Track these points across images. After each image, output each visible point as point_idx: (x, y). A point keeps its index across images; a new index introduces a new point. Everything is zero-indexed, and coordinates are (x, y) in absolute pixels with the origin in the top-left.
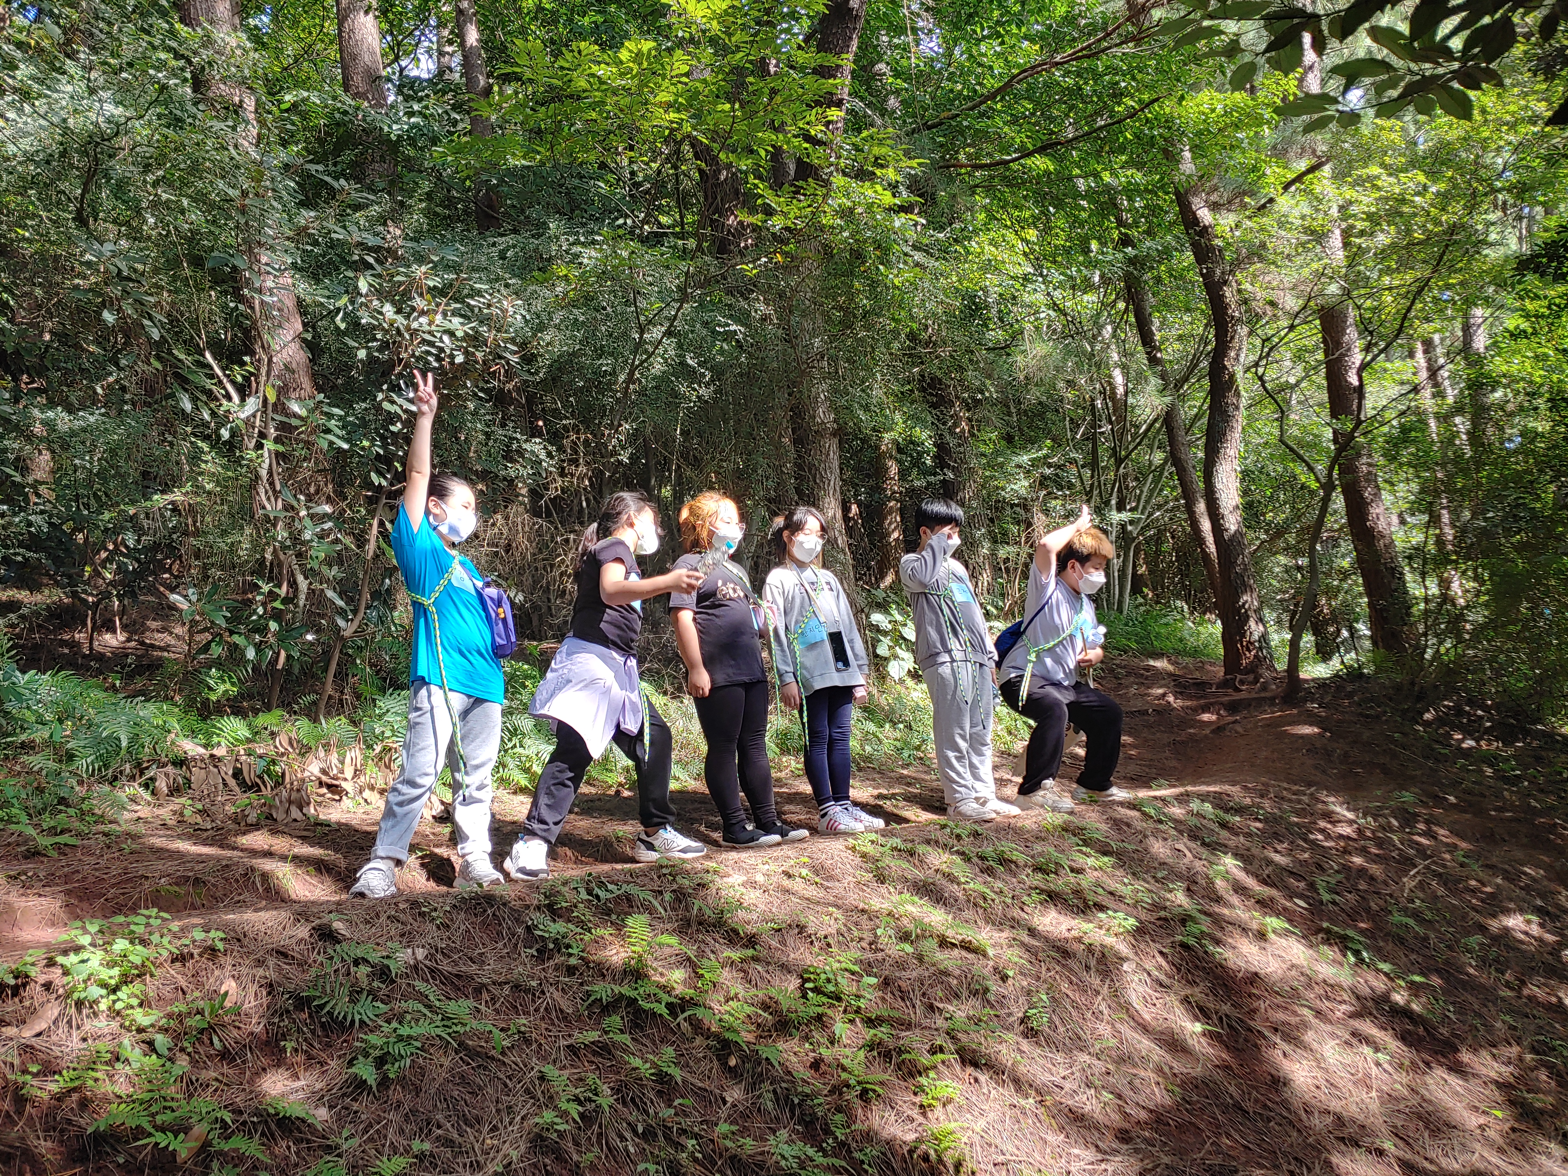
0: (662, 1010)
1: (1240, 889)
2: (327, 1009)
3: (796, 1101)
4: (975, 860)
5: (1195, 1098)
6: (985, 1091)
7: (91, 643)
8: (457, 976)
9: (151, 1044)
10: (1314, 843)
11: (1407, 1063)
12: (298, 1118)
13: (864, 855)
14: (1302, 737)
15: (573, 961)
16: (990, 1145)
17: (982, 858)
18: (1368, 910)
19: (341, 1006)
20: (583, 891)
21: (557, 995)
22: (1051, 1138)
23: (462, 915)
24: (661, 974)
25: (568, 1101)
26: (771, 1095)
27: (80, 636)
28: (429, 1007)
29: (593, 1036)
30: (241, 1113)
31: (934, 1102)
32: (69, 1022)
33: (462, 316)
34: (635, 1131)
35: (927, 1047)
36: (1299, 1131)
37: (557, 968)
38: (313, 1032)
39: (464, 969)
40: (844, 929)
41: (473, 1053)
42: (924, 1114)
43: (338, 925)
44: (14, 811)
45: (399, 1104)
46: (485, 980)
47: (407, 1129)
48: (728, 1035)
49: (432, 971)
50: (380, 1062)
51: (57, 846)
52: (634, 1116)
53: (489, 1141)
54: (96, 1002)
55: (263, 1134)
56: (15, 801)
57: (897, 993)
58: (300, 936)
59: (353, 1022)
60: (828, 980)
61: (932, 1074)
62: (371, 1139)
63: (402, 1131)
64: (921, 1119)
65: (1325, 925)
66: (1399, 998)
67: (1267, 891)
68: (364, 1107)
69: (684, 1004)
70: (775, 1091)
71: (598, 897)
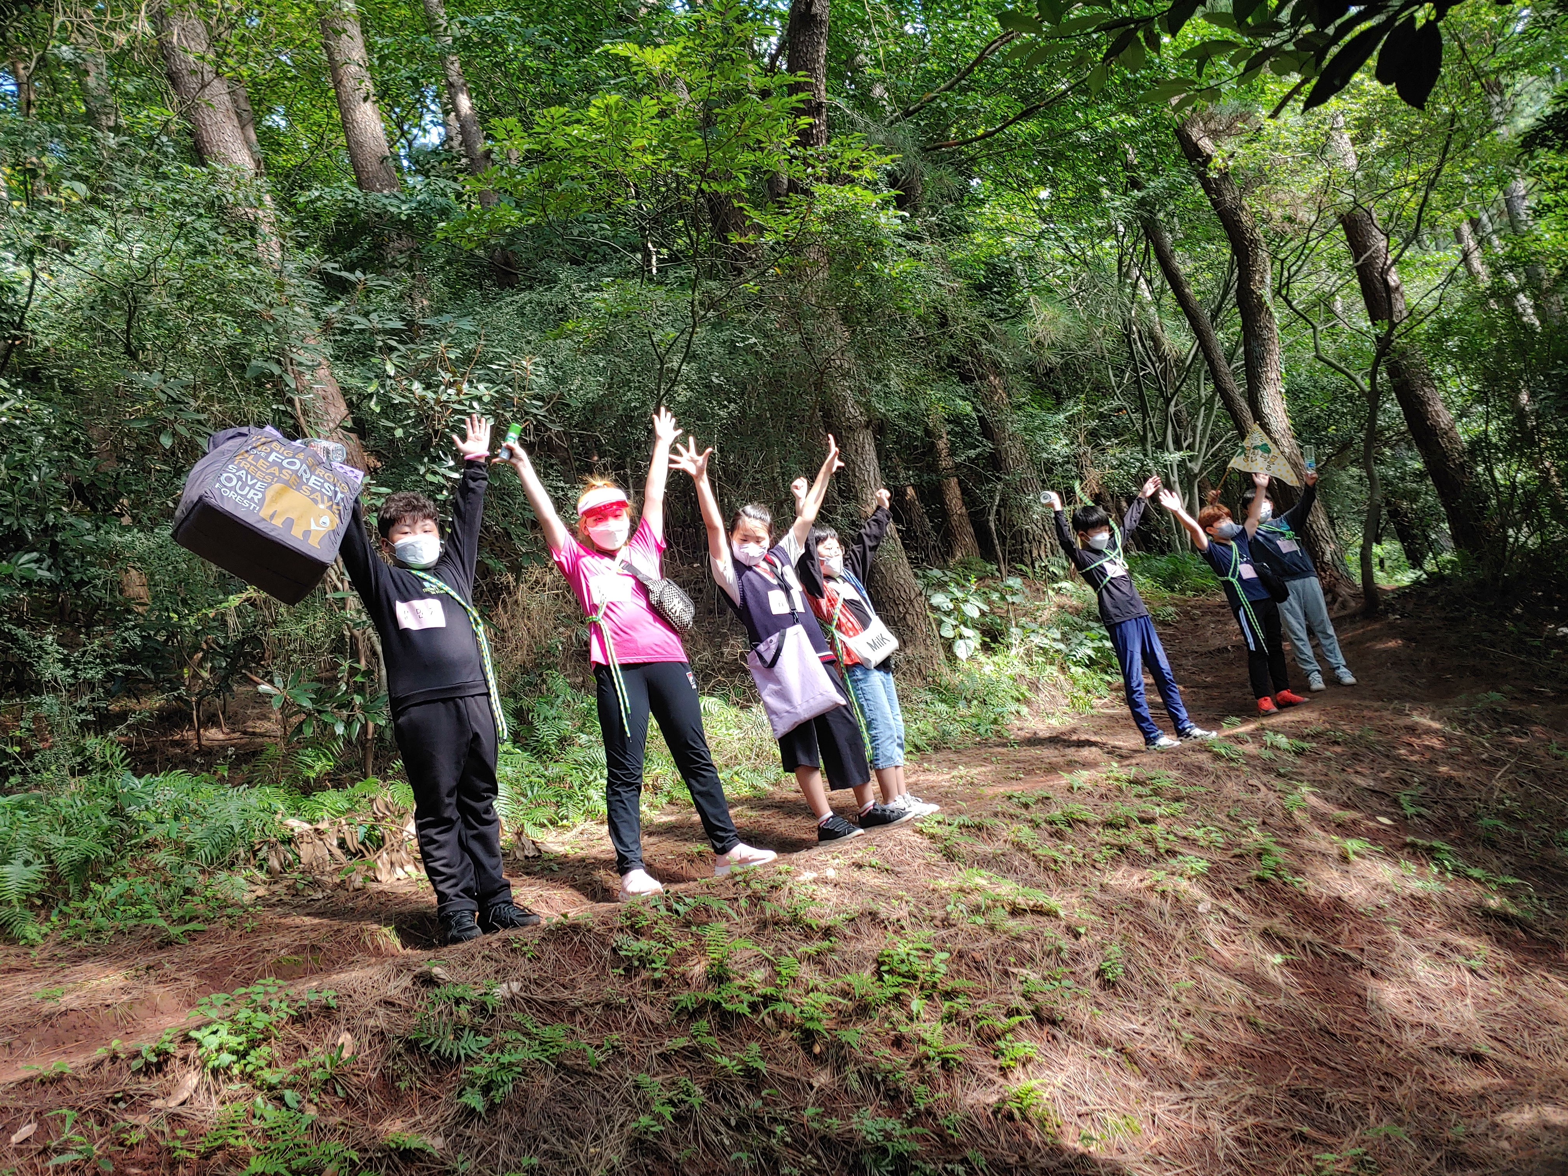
0: (744, 1009)
1: (1319, 818)
2: (434, 1048)
3: (879, 1078)
4: (1044, 825)
5: (1280, 1027)
6: (1064, 1046)
7: (199, 739)
8: (552, 1003)
9: (281, 1099)
10: (1398, 759)
11: (1502, 965)
12: (417, 1149)
13: (932, 837)
14: (1385, 651)
15: (657, 975)
16: (1072, 1098)
17: (1051, 823)
18: (1456, 818)
19: (448, 1044)
20: (662, 908)
21: (646, 1009)
22: (1133, 1084)
23: (551, 947)
24: (743, 977)
25: (663, 1104)
26: (856, 1076)
27: (190, 735)
28: (527, 1034)
29: (682, 1042)
30: (366, 1150)
31: (1012, 1063)
32: (208, 1089)
33: (488, 381)
34: (727, 1124)
35: (1004, 1011)
36: (1389, 1046)
37: (644, 983)
38: (424, 1071)
39: (557, 995)
40: (915, 911)
41: (571, 1071)
42: (1005, 1076)
43: (437, 970)
44: (146, 907)
45: (507, 1125)
46: (577, 1004)
47: (517, 1147)
48: (809, 1025)
49: (528, 1001)
50: (486, 1090)
51: (187, 934)
52: (726, 1110)
53: (592, 1150)
54: (229, 1068)
55: (388, 1167)
56: (145, 898)
57: (972, 964)
58: (404, 985)
59: (459, 1057)
60: (903, 961)
61: (1009, 1036)
62: (485, 1160)
63: (511, 1150)
64: (1001, 1081)
65: (1409, 839)
66: (1494, 902)
67: (1348, 815)
68: (475, 1132)
69: (767, 1000)
70: (859, 1071)
71: (677, 912)
